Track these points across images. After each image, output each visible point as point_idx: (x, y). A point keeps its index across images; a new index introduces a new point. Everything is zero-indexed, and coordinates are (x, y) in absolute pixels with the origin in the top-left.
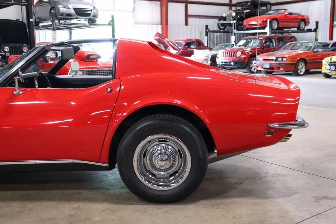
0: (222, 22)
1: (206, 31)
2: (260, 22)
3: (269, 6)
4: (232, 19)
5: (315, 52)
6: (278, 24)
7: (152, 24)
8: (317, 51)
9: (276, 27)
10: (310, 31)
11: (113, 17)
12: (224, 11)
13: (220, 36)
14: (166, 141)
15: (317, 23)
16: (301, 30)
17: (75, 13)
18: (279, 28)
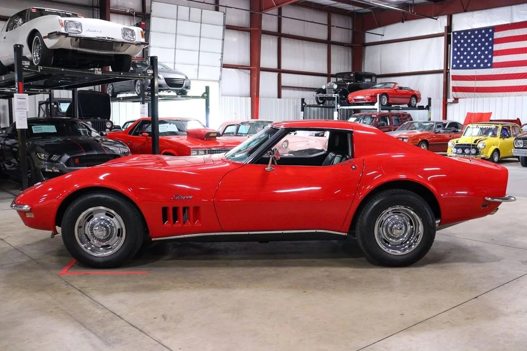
0: (321, 95)
1: (302, 105)
2: (368, 97)
3: (374, 78)
4: (333, 92)
5: (436, 133)
6: (388, 100)
8: (439, 132)
9: (386, 103)
10: (421, 108)
11: (207, 88)
12: (321, 82)
13: (318, 111)
14: (400, 213)
15: (430, 99)
16: (412, 107)
17: (166, 84)
18: (389, 104)
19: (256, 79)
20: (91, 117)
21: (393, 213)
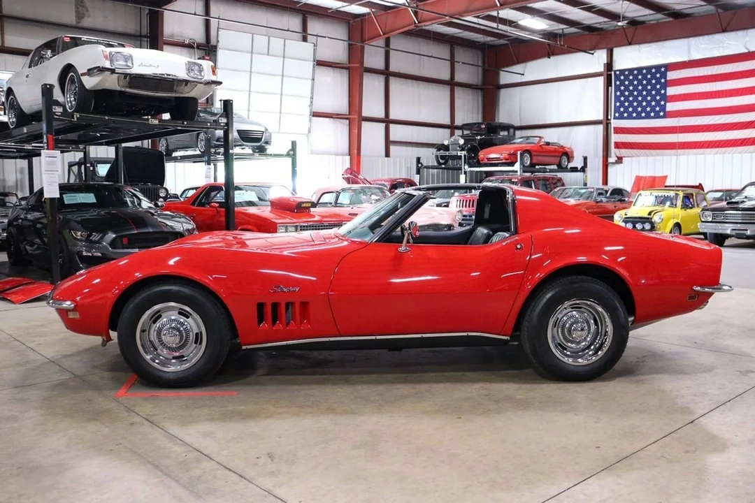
0: (442, 153)
1: (417, 166)
2: (505, 155)
3: (512, 130)
4: (458, 148)
5: (597, 202)
6: (531, 160)
7: (337, 155)
8: (601, 201)
9: (529, 163)
10: (574, 170)
11: (294, 144)
12: (442, 137)
13: (438, 174)
14: (580, 308)
15: (585, 159)
16: (562, 168)
17: (239, 137)
18: (532, 165)
19: (356, 131)
20: (140, 182)
21: (572, 308)
